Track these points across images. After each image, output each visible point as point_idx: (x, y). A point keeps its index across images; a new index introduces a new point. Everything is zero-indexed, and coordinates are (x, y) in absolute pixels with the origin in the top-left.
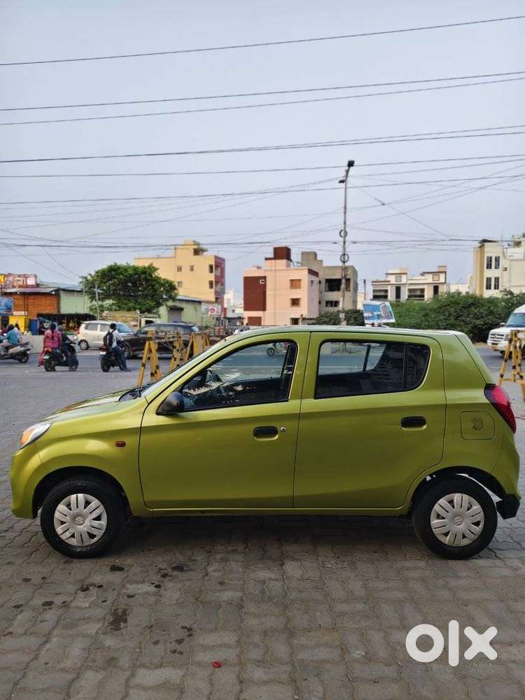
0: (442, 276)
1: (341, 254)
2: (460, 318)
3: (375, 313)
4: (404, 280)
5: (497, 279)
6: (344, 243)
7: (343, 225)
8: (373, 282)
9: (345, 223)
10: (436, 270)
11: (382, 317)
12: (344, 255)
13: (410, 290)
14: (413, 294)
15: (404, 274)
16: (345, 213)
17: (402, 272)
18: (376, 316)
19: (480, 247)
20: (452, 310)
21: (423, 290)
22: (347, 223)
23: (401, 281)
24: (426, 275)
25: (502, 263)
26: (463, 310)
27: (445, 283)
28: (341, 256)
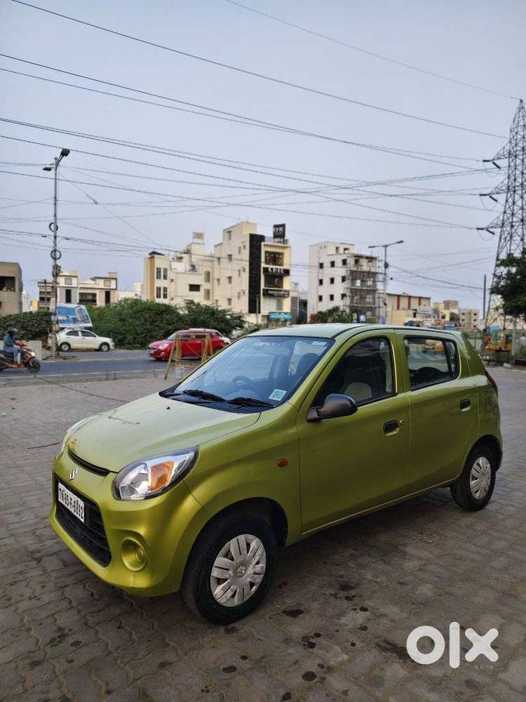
0: (113, 282)
1: (52, 249)
2: (154, 324)
3: (70, 317)
4: (74, 282)
5: (165, 289)
6: (55, 237)
7: (53, 218)
8: (39, 283)
9: (55, 216)
10: (108, 276)
11: (78, 320)
12: (55, 251)
13: (81, 294)
14: (84, 298)
15: (74, 277)
16: (55, 204)
17: (72, 275)
18: (71, 320)
19: (150, 258)
20: (147, 316)
21: (94, 295)
22: (58, 216)
23: (71, 284)
24: (98, 280)
25: (170, 275)
26: (156, 316)
27: (116, 289)
28: (52, 252)
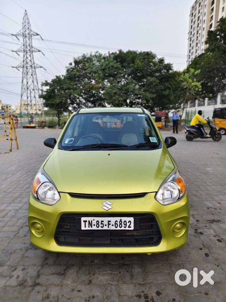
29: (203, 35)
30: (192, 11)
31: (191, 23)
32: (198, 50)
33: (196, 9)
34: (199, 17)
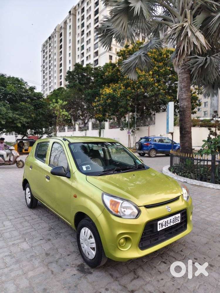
29: (55, 71)
30: (43, 48)
31: (43, 58)
32: (52, 83)
33: (47, 48)
34: (50, 55)
